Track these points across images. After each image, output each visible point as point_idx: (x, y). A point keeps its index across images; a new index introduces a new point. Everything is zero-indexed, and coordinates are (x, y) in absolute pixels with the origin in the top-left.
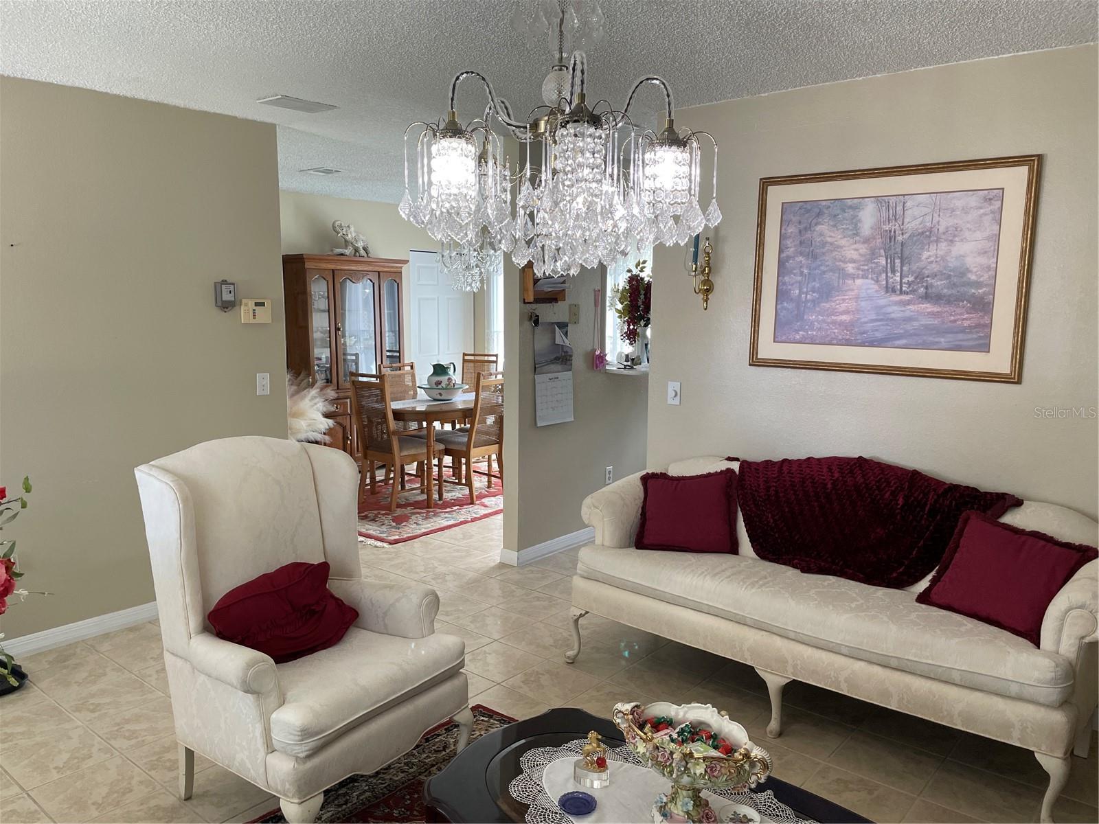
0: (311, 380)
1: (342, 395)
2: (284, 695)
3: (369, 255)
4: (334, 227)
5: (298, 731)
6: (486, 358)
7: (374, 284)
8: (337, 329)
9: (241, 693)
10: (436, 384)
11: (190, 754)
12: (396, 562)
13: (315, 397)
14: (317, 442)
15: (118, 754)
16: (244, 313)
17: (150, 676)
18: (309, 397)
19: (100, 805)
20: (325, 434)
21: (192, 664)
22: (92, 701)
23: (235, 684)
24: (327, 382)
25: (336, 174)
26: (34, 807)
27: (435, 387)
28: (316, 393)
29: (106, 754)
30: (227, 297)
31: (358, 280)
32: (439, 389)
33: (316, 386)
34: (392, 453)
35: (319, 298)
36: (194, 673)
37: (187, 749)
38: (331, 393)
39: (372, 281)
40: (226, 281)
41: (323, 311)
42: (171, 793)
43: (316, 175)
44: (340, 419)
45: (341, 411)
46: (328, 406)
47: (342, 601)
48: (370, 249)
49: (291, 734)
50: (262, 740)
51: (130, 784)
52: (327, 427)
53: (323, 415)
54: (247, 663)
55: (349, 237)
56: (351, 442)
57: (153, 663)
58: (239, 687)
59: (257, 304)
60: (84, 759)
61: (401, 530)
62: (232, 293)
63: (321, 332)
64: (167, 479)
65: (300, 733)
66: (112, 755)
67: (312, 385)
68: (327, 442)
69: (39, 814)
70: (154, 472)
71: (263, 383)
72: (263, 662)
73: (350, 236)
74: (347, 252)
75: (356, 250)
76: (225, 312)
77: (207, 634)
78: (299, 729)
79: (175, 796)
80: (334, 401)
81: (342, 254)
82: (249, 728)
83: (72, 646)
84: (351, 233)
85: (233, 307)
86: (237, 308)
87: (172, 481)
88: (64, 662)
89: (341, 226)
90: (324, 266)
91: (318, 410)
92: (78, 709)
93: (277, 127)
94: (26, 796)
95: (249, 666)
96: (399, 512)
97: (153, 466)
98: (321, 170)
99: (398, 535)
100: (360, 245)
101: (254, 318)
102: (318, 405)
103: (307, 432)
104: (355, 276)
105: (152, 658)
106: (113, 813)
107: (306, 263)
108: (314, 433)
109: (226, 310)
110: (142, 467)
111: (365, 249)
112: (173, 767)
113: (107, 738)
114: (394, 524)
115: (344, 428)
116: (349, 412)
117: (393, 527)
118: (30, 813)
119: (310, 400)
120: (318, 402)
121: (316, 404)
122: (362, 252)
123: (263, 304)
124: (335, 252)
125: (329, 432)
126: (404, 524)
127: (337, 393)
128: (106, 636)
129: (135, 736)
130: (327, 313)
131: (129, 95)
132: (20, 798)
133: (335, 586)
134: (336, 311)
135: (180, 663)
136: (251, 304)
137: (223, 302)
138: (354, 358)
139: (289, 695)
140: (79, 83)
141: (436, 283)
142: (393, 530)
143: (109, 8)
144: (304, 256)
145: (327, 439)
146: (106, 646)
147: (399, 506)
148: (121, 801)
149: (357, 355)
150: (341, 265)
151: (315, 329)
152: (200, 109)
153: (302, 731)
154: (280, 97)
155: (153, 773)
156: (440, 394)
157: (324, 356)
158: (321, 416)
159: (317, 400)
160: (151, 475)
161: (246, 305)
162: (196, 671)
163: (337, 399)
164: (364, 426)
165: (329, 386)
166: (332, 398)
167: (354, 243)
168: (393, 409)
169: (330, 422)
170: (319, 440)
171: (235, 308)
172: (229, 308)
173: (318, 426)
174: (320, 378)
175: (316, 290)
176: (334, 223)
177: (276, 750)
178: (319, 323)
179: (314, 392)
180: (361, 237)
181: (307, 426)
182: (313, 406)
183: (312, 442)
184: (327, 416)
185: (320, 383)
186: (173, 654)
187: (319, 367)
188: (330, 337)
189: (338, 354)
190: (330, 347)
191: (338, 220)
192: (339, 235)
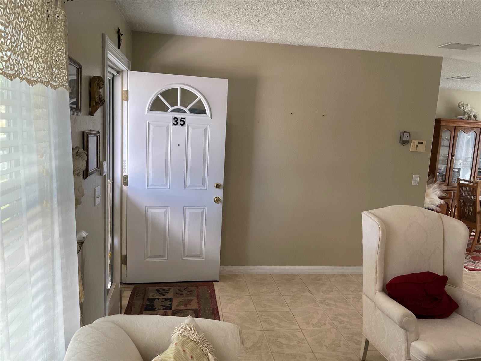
0: (434, 180)
1: (449, 188)
2: (419, 335)
3: (476, 119)
4: (459, 105)
5: (425, 356)
7: (476, 134)
8: (452, 156)
9: (398, 326)
11: (367, 342)
12: (472, 280)
13: (436, 188)
14: (433, 210)
15: (336, 328)
16: (412, 147)
17: (350, 299)
18: (433, 188)
19: (328, 347)
20: (437, 206)
21: (375, 304)
22: (327, 301)
23: (396, 322)
24: (443, 181)
25: (467, 79)
26: (303, 337)
28: (437, 186)
29: (331, 326)
30: (405, 139)
31: (468, 132)
33: (436, 183)
34: (476, 223)
35: (445, 140)
36: (375, 308)
37: (366, 339)
38: (444, 187)
39: (475, 132)
40: (406, 131)
41: (446, 146)
42: (356, 355)
43: (455, 80)
44: (446, 200)
45: (448, 196)
46: (442, 193)
47: (451, 297)
48: (477, 116)
49: (421, 356)
50: (405, 352)
51: (340, 343)
52: (440, 204)
53: (438, 197)
54: (403, 314)
56: (451, 213)
57: (351, 293)
58: (398, 324)
59: (419, 143)
60: (322, 325)
61: (475, 264)
62: (408, 137)
63: (443, 157)
64: (376, 219)
65: (426, 358)
66: (333, 327)
67: (435, 182)
68: (438, 211)
69: (305, 341)
70: (371, 216)
71: (416, 180)
72: (411, 316)
73: (467, 110)
74: (464, 117)
75: (470, 117)
76: (403, 145)
77: (383, 293)
78: (426, 356)
79: (358, 357)
80: (444, 191)
81: (461, 119)
82: (399, 344)
83: (321, 275)
84: (468, 108)
85: (407, 143)
86: (409, 144)
87: (378, 221)
88: (318, 281)
89: (463, 105)
90: (450, 124)
91: (436, 195)
92: (322, 303)
93: (443, 58)
94: (301, 331)
95: (404, 316)
96: (475, 254)
97: (369, 212)
98: (459, 77)
99: (474, 266)
100: (472, 114)
101: (417, 149)
102: (437, 192)
103: (428, 204)
104: (466, 130)
105: (351, 291)
106: (332, 353)
107: (441, 123)
108: (432, 206)
109: (404, 145)
110: (365, 212)
111: (474, 116)
112: (358, 343)
113: (332, 319)
114: (472, 260)
115: (448, 205)
116: (452, 198)
117: (471, 262)
118: (302, 339)
119: (433, 189)
120: (437, 191)
121: (435, 191)
122: (473, 118)
123: (422, 143)
124: (457, 118)
125: (440, 206)
126: (478, 261)
127: (447, 187)
128: (334, 275)
129: (343, 322)
130: (448, 148)
131: (378, 51)
132: (299, 331)
133: (448, 289)
134: (452, 147)
135: (369, 301)
136: (416, 142)
137: (403, 141)
138: (458, 170)
139: (421, 336)
140: (359, 48)
142: (471, 263)
143: (382, 13)
144: (441, 120)
145: (438, 209)
146: (333, 280)
147: (475, 251)
148: (336, 349)
149: (459, 169)
150: (460, 124)
151: (440, 155)
152: (408, 53)
153: (427, 357)
154: (450, 44)
155: (349, 342)
157: (443, 168)
158: (437, 198)
159: (437, 190)
160: (369, 216)
161: (414, 143)
162: (377, 307)
163: (447, 190)
164: (461, 206)
165: (444, 183)
166: (444, 189)
167: (469, 113)
168: (480, 200)
169: (442, 202)
170: (434, 209)
171: (408, 144)
172: (406, 144)
173: (435, 202)
174: (439, 179)
175: (444, 136)
176: (460, 103)
177: (411, 360)
178: (443, 152)
179: (435, 185)
180: (473, 110)
181: (429, 201)
182: (434, 192)
183: (430, 210)
184: (441, 198)
185: (439, 182)
186: (367, 296)
187: (439, 173)
188: (448, 155)
189: (450, 168)
190: (447, 164)
191: (462, 102)
192: (461, 109)
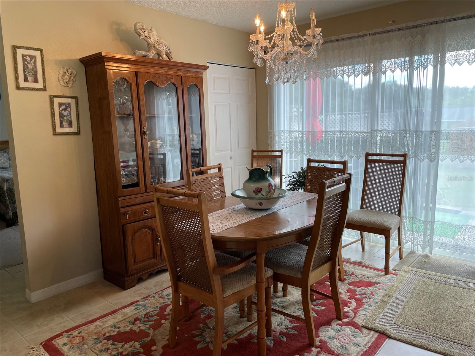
3: (171, 59)
4: (135, 28)
6: (269, 154)
7: (177, 88)
8: (143, 133)
10: (254, 192)
27: (253, 195)
31: (162, 84)
32: (260, 199)
35: (122, 102)
39: (175, 86)
48: (172, 53)
55: (152, 41)
73: (152, 39)
74: (150, 55)
75: (159, 54)
84: (153, 36)
89: (142, 28)
100: (163, 49)
104: (158, 80)
107: (105, 64)
111: (167, 53)
122: (165, 57)
134: (141, 114)
141: (228, 92)
144: (103, 55)
150: (144, 68)
156: (261, 204)
157: (130, 160)
167: (157, 47)
176: (135, 25)
180: (163, 41)
188: (136, 141)
189: (145, 157)
190: (136, 151)
191: (140, 22)
192: (141, 38)
